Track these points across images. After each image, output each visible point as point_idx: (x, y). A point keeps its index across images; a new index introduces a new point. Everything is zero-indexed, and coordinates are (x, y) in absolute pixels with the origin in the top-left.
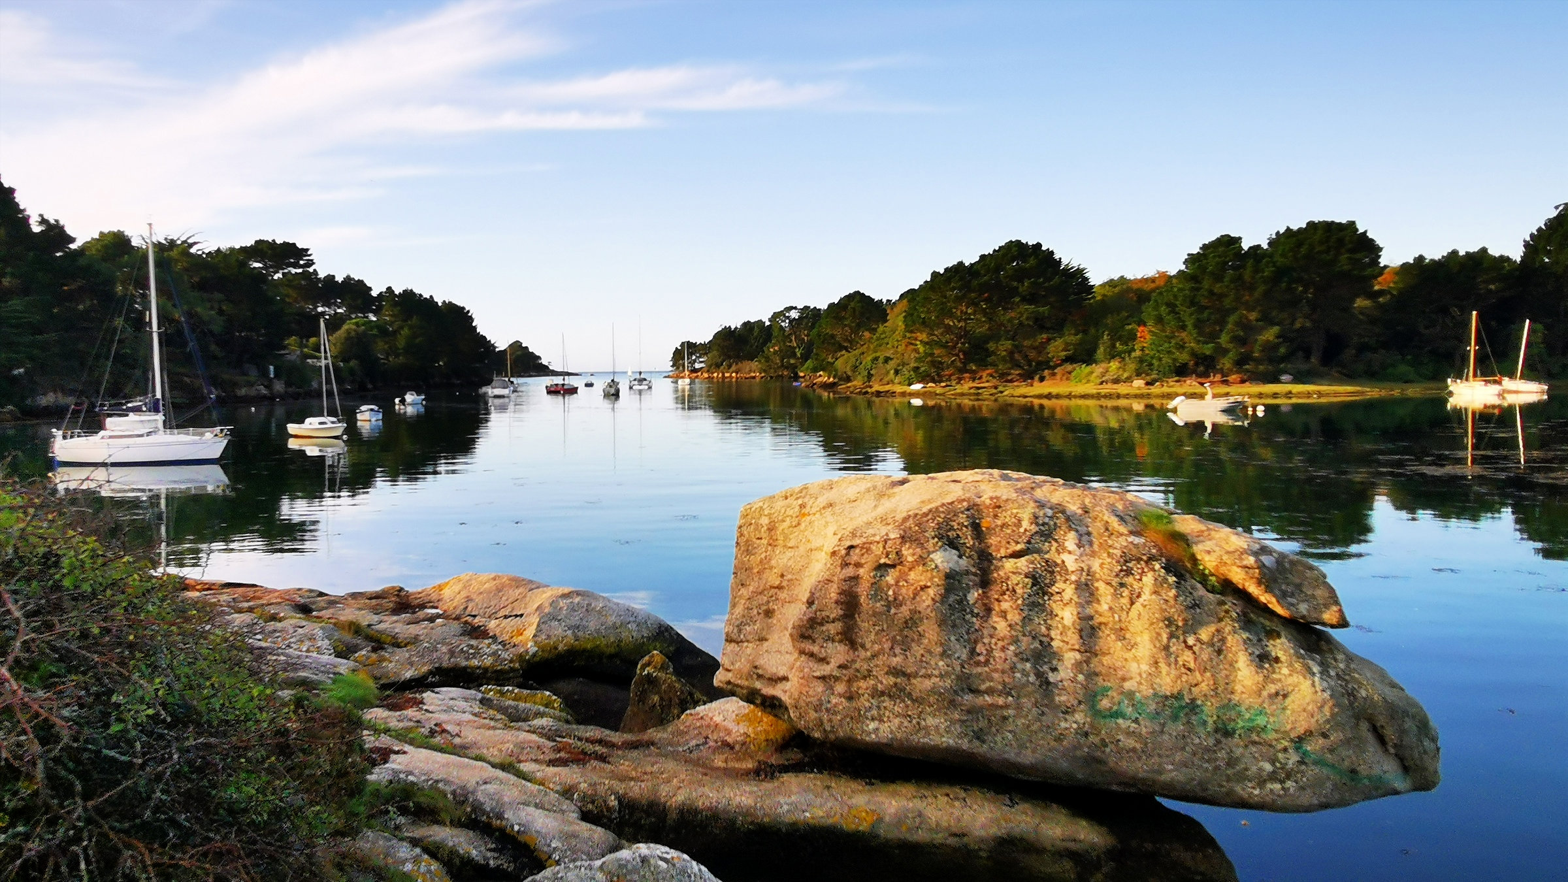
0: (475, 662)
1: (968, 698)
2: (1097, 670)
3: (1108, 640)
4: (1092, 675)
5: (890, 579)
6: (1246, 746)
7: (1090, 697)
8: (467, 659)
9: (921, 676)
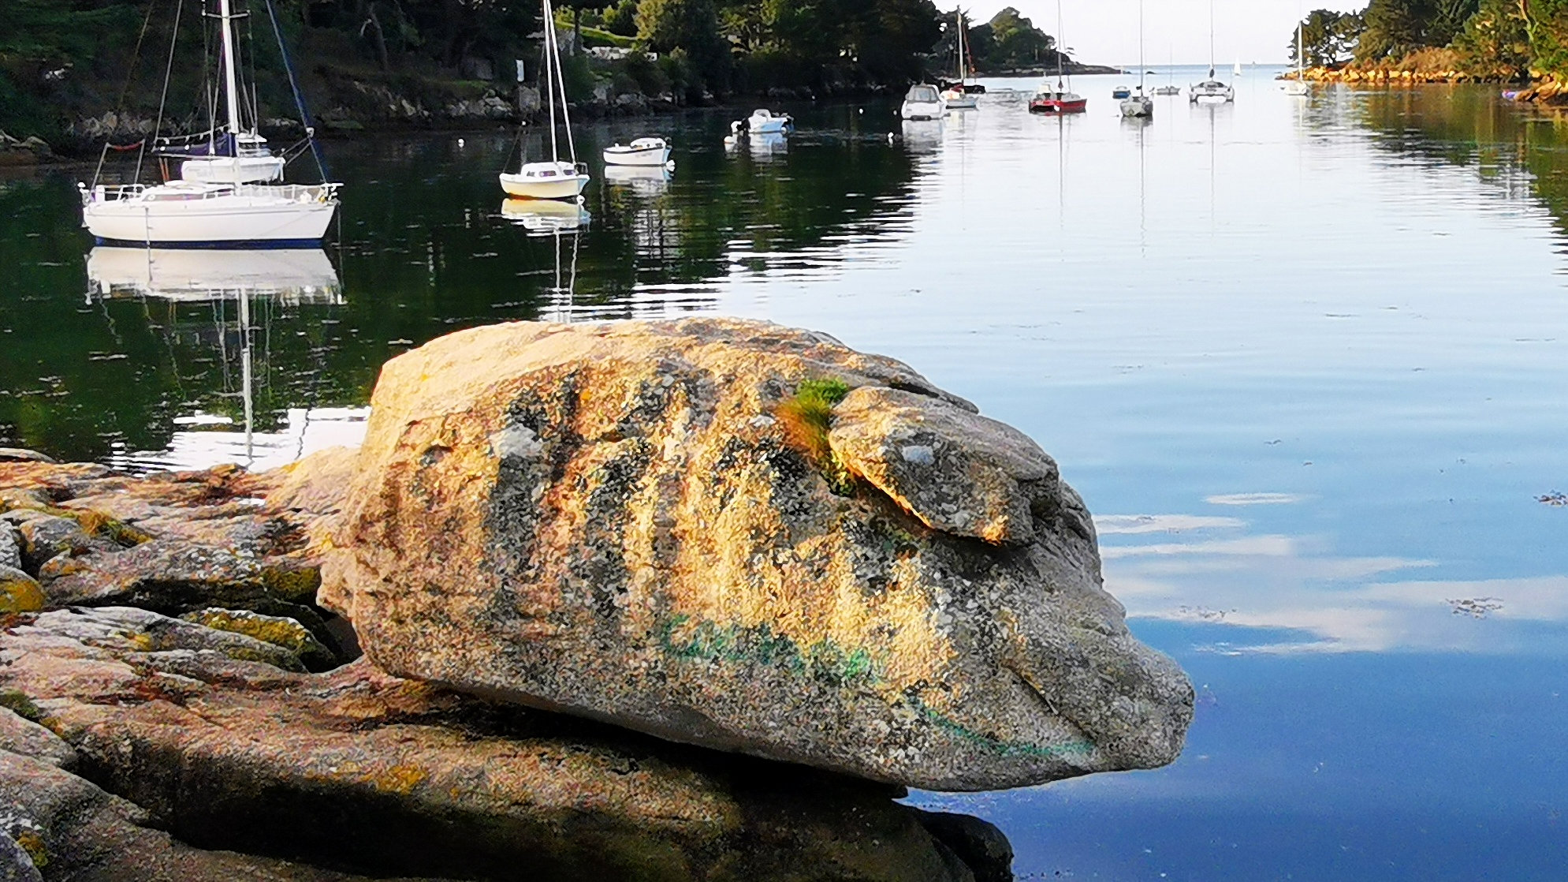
0: (201, 574)
1: (514, 625)
2: (674, 593)
3: (690, 554)
4: (666, 599)
5: (440, 467)
7: (662, 628)
8: (192, 570)
9: (459, 594)
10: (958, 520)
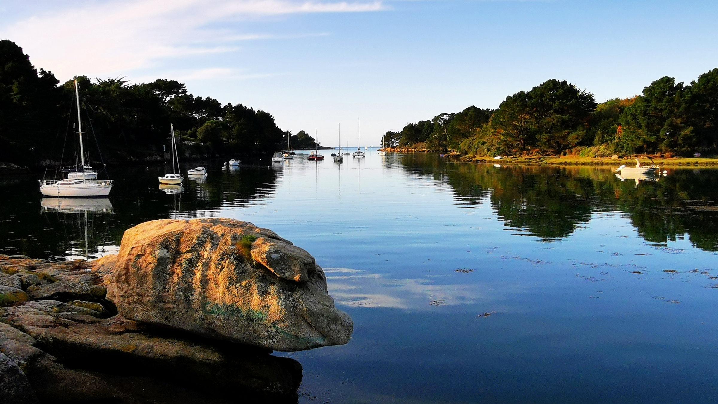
0: (73, 291)
1: (161, 305)
2: (207, 296)
3: (212, 285)
4: (205, 297)
5: (141, 260)
6: (258, 325)
7: (203, 305)
8: (70, 289)
9: (146, 296)
10: (287, 275)
